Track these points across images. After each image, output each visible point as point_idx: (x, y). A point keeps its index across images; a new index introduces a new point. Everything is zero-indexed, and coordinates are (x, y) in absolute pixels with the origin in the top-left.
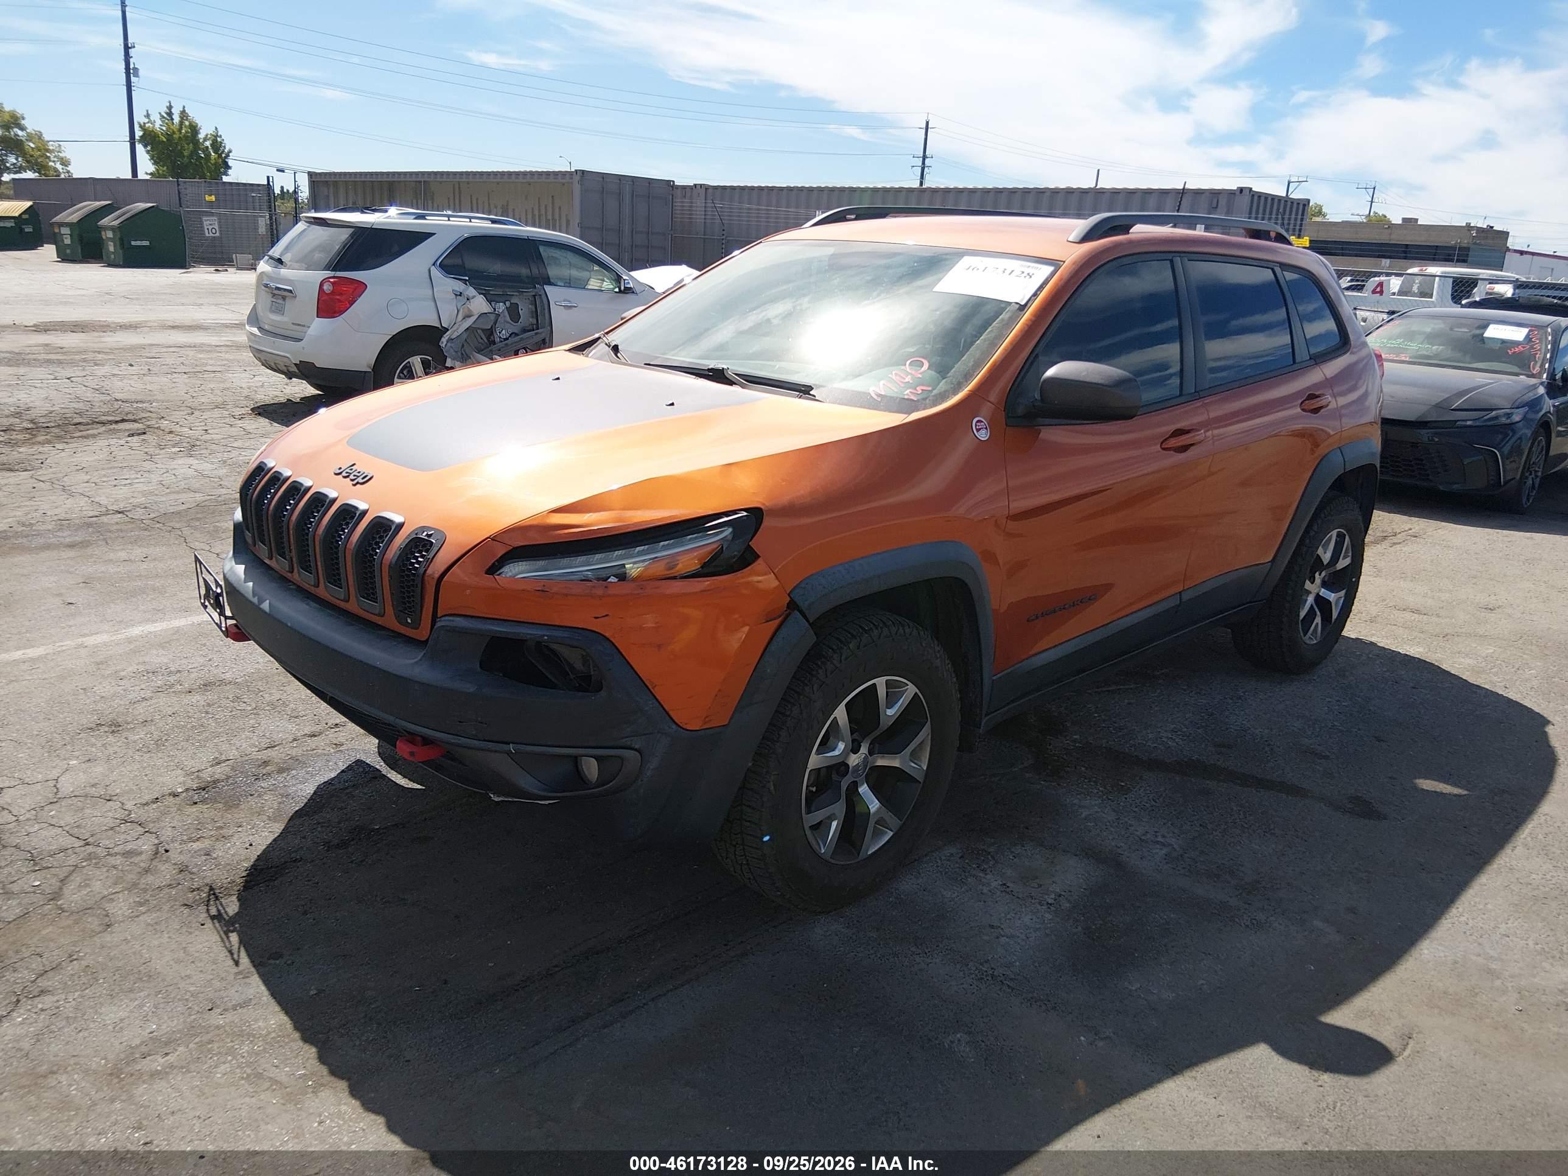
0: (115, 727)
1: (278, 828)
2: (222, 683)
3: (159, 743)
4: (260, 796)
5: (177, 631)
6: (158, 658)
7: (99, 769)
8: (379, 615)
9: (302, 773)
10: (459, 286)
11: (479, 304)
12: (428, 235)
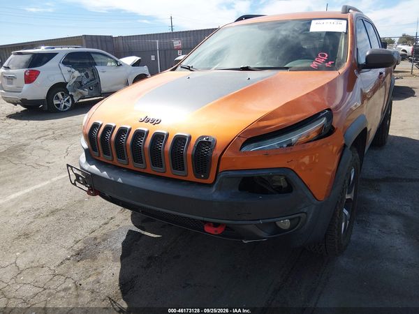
0: (27, 236)
1: (119, 264)
2: (57, 210)
3: (49, 239)
4: (103, 252)
5: (28, 193)
6: (28, 205)
7: (30, 255)
8: (186, 176)
9: (112, 239)
10: (69, 69)
11: (77, 74)
12: (56, 54)
